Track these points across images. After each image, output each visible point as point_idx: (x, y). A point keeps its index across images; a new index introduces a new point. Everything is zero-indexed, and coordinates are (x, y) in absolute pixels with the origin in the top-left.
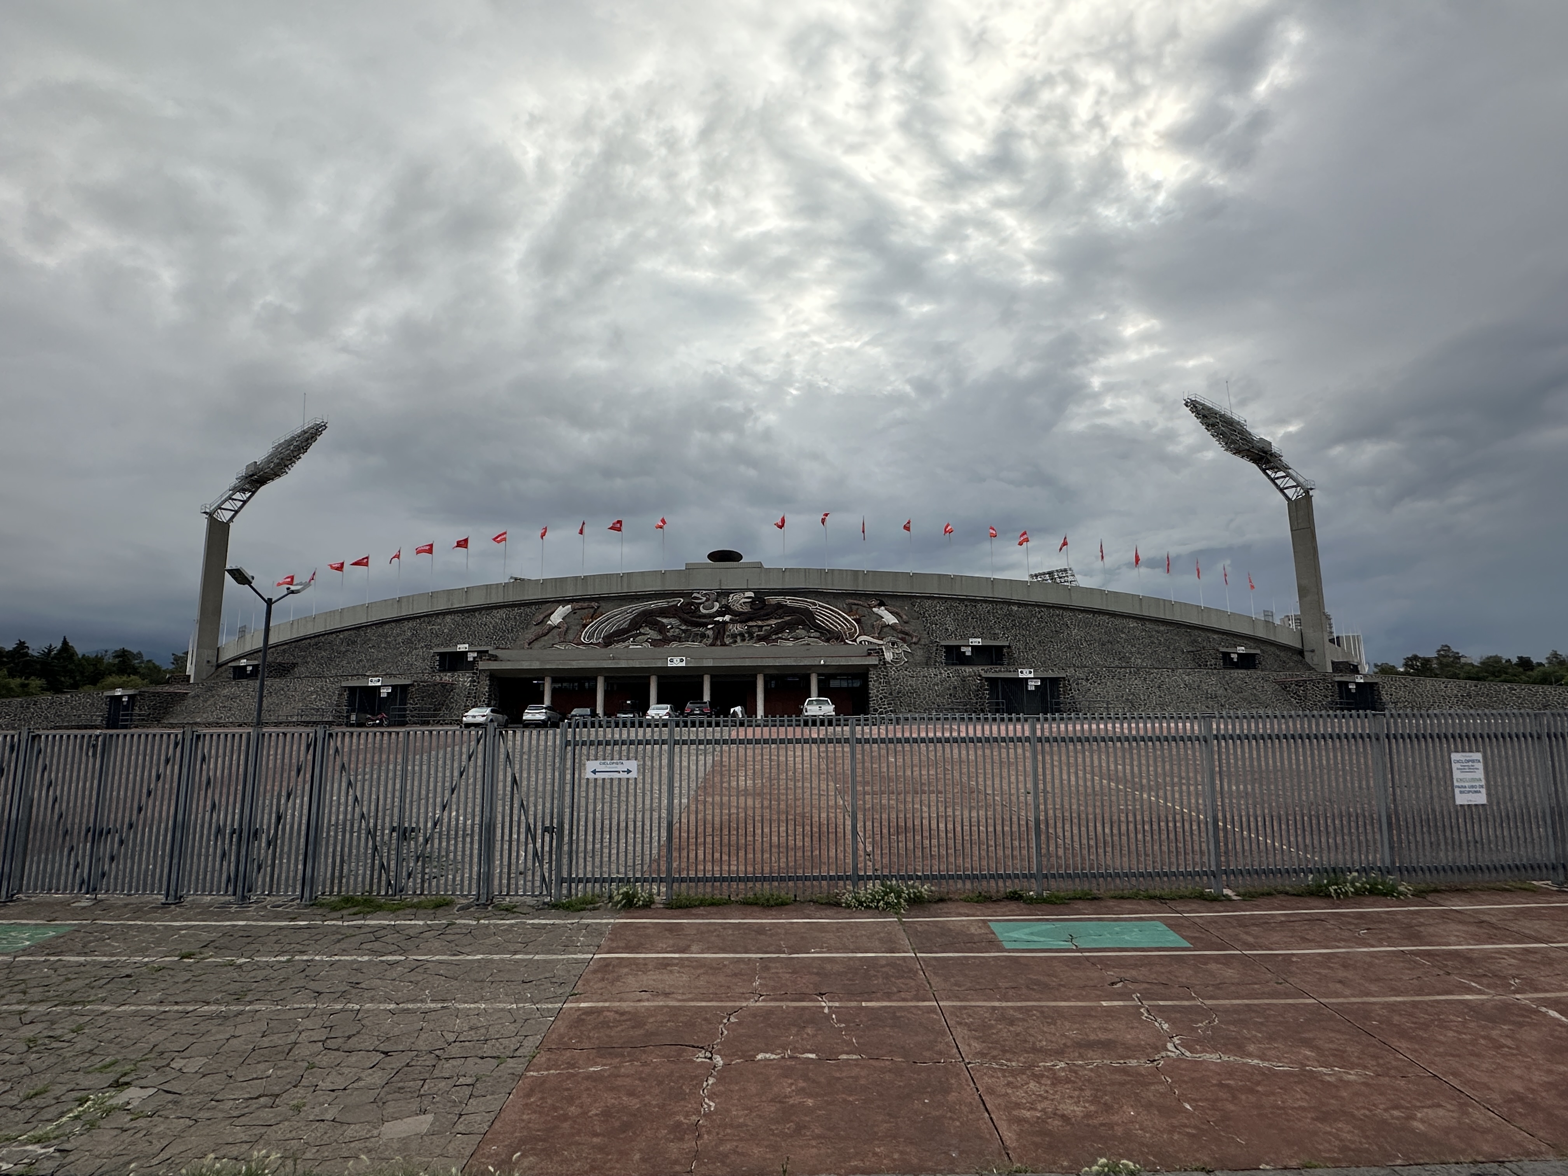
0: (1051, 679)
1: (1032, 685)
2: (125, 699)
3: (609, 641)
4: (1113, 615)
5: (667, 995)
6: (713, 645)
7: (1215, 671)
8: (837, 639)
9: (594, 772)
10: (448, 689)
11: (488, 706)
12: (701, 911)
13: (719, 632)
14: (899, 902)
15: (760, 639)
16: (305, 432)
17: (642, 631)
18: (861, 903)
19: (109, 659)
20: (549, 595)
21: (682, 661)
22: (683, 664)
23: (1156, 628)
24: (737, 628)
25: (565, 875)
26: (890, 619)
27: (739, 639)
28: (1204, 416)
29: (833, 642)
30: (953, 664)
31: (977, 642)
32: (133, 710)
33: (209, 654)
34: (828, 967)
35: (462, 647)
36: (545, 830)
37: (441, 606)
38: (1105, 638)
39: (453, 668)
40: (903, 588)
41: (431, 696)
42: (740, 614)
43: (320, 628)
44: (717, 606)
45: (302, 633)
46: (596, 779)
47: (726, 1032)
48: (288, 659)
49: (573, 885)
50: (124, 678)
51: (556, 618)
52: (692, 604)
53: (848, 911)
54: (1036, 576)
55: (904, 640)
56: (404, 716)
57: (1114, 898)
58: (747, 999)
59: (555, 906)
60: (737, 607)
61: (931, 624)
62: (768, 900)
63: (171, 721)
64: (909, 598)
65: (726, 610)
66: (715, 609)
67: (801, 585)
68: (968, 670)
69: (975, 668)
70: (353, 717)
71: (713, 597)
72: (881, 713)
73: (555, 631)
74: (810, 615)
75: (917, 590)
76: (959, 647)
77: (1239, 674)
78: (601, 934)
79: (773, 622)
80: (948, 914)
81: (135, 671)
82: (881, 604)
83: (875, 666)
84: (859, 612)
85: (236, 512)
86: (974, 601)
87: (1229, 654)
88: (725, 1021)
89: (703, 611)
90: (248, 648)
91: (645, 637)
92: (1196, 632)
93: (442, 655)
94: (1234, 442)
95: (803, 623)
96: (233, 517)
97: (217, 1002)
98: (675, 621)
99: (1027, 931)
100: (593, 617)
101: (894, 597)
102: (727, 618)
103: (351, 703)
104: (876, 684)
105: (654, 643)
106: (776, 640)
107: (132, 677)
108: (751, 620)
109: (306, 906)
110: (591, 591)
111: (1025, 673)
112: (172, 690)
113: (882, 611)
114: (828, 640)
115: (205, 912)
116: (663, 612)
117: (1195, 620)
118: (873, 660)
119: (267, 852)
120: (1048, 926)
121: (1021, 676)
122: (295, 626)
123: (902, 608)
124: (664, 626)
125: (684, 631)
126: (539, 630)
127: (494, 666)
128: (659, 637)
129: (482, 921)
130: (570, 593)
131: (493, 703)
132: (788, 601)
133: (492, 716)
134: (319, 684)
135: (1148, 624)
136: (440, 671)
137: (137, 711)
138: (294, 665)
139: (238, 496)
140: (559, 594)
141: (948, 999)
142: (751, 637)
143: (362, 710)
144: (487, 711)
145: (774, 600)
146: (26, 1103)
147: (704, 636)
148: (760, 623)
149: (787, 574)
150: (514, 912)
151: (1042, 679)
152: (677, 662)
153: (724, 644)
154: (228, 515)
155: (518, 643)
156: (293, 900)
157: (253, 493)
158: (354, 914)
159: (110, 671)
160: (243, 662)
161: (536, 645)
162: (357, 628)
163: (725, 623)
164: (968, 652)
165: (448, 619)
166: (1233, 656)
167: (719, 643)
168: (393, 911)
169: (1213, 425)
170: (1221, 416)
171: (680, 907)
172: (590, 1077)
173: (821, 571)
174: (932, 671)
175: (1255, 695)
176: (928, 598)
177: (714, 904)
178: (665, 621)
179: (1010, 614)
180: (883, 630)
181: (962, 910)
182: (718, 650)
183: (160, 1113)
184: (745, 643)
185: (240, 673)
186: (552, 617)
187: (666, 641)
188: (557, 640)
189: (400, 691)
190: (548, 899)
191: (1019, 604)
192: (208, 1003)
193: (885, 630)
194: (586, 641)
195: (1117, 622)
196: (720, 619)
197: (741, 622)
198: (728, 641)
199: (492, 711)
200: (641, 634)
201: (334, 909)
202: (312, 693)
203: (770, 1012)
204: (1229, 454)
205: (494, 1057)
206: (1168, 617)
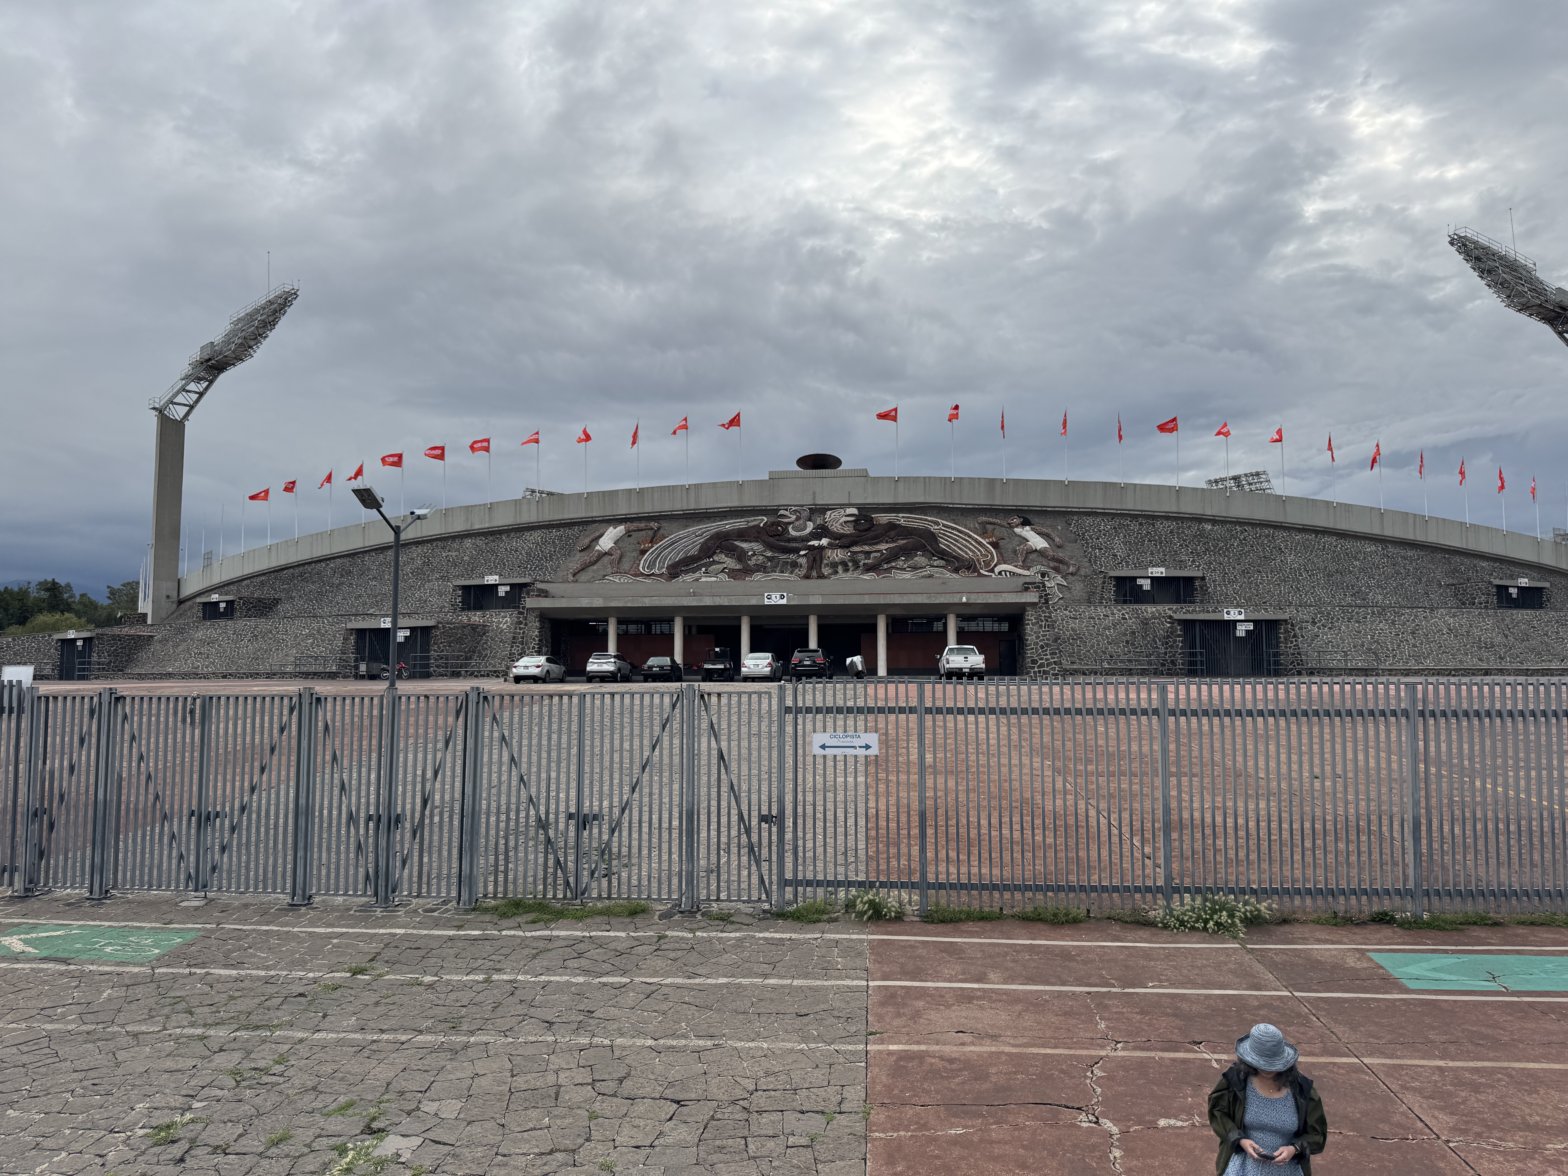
0: (1268, 622)
1: (1241, 630)
2: (80, 643)
3: (675, 571)
4: (1343, 535)
5: (994, 1037)
6: (807, 577)
7: (1491, 612)
8: (968, 568)
9: (823, 747)
10: (478, 631)
11: (539, 653)
12: (970, 926)
13: (814, 560)
14: (1233, 923)
15: (869, 569)
16: (271, 302)
17: (716, 558)
18: (1182, 923)
19: (34, 594)
20: (596, 512)
21: (782, 597)
22: (784, 602)
23: (1403, 552)
24: (838, 555)
25: (789, 875)
26: (1037, 542)
27: (840, 569)
28: (1478, 259)
29: (963, 573)
30: (1125, 602)
31: (1159, 571)
32: (90, 657)
33: (168, 587)
34: (1185, 1006)
35: (491, 579)
36: (763, 819)
37: (458, 526)
38: (1332, 567)
39: (479, 606)
40: (1054, 501)
41: (460, 641)
42: (840, 536)
43: (303, 555)
44: (810, 526)
45: (282, 561)
46: (825, 757)
47: (1099, 1090)
48: (267, 593)
49: (800, 889)
50: (58, 616)
51: (606, 542)
52: (779, 524)
53: (1165, 932)
54: (1216, 482)
55: (1057, 570)
56: (428, 666)
57: (1522, 923)
58: (1103, 1047)
59: (781, 915)
60: (836, 527)
61: (1094, 548)
62: (1055, 915)
63: (137, 671)
64: (1064, 514)
65: (822, 531)
66: (808, 530)
67: (919, 498)
68: (1150, 609)
69: (1160, 608)
70: (363, 668)
71: (806, 514)
72: (1042, 665)
73: (606, 559)
74: (932, 537)
75: (1074, 502)
76: (1134, 579)
77: (1522, 615)
78: (860, 954)
79: (883, 547)
80: (1305, 940)
81: (67, 607)
82: (1025, 523)
83: (1033, 605)
84: (997, 533)
85: (192, 407)
86: (1152, 518)
87: (1507, 587)
88: (1089, 1074)
89: (793, 533)
90: (216, 580)
91: (721, 567)
92: (1458, 559)
93: (466, 588)
94: (1521, 294)
95: (923, 548)
96: (187, 414)
97: (429, 1031)
98: (757, 546)
99: (1424, 965)
100: (652, 541)
101: (1043, 512)
102: (824, 542)
103: (359, 649)
104: (1035, 628)
105: (733, 574)
106: (888, 570)
107: (67, 615)
108: (855, 543)
109: (467, 912)
110: (649, 508)
111: (1233, 614)
112: (132, 632)
113: (1026, 532)
114: (956, 570)
115: (344, 915)
116: (742, 535)
117: (1454, 541)
118: (1031, 597)
119: (412, 845)
120: (1451, 960)
121: (1226, 617)
122: (274, 553)
123: (1054, 528)
124: (744, 552)
125: (770, 559)
126: (586, 557)
127: (545, 603)
128: (738, 567)
129: (698, 934)
130: (622, 509)
131: (544, 649)
132: (902, 519)
133: (548, 666)
134: (315, 625)
135: (1391, 549)
136: (463, 609)
137: (95, 658)
138: (277, 601)
139: (192, 386)
140: (608, 512)
141: (1371, 1055)
142: (856, 566)
143: (373, 658)
144: (542, 660)
145: (883, 518)
146: (274, 1150)
147: (795, 565)
148: (867, 548)
149: (900, 483)
150: (733, 923)
151: (1256, 622)
152: (776, 599)
153: (821, 576)
154: (182, 411)
155: (560, 574)
156: (445, 903)
157: (211, 382)
158: (533, 922)
159: (40, 608)
160: (215, 597)
161: (583, 577)
162: (352, 555)
163: (821, 548)
164: (1146, 584)
165: (468, 543)
166: (1511, 590)
167: (814, 574)
168: (580, 919)
169: (1489, 272)
170: (1501, 258)
171: (942, 922)
172: (955, 1141)
173: (944, 479)
174: (1101, 611)
175: (1547, 644)
176: (1089, 514)
177: (984, 918)
178: (744, 545)
179: (1202, 534)
180: (1029, 556)
181: (1318, 935)
182: (813, 584)
183: (445, 1168)
184: (849, 574)
185: (211, 611)
186: (601, 541)
187: (747, 571)
188: (609, 570)
189: (421, 634)
190: (766, 906)
191: (1214, 521)
192: (421, 1032)
193: (1031, 556)
194: (646, 572)
195: (1348, 544)
196: (815, 543)
197: (841, 547)
198: (826, 571)
199: (548, 660)
200: (715, 562)
201: (504, 916)
202: (308, 636)
203: (1142, 1066)
204: (1512, 313)
205: (817, 1112)
206: (1420, 537)
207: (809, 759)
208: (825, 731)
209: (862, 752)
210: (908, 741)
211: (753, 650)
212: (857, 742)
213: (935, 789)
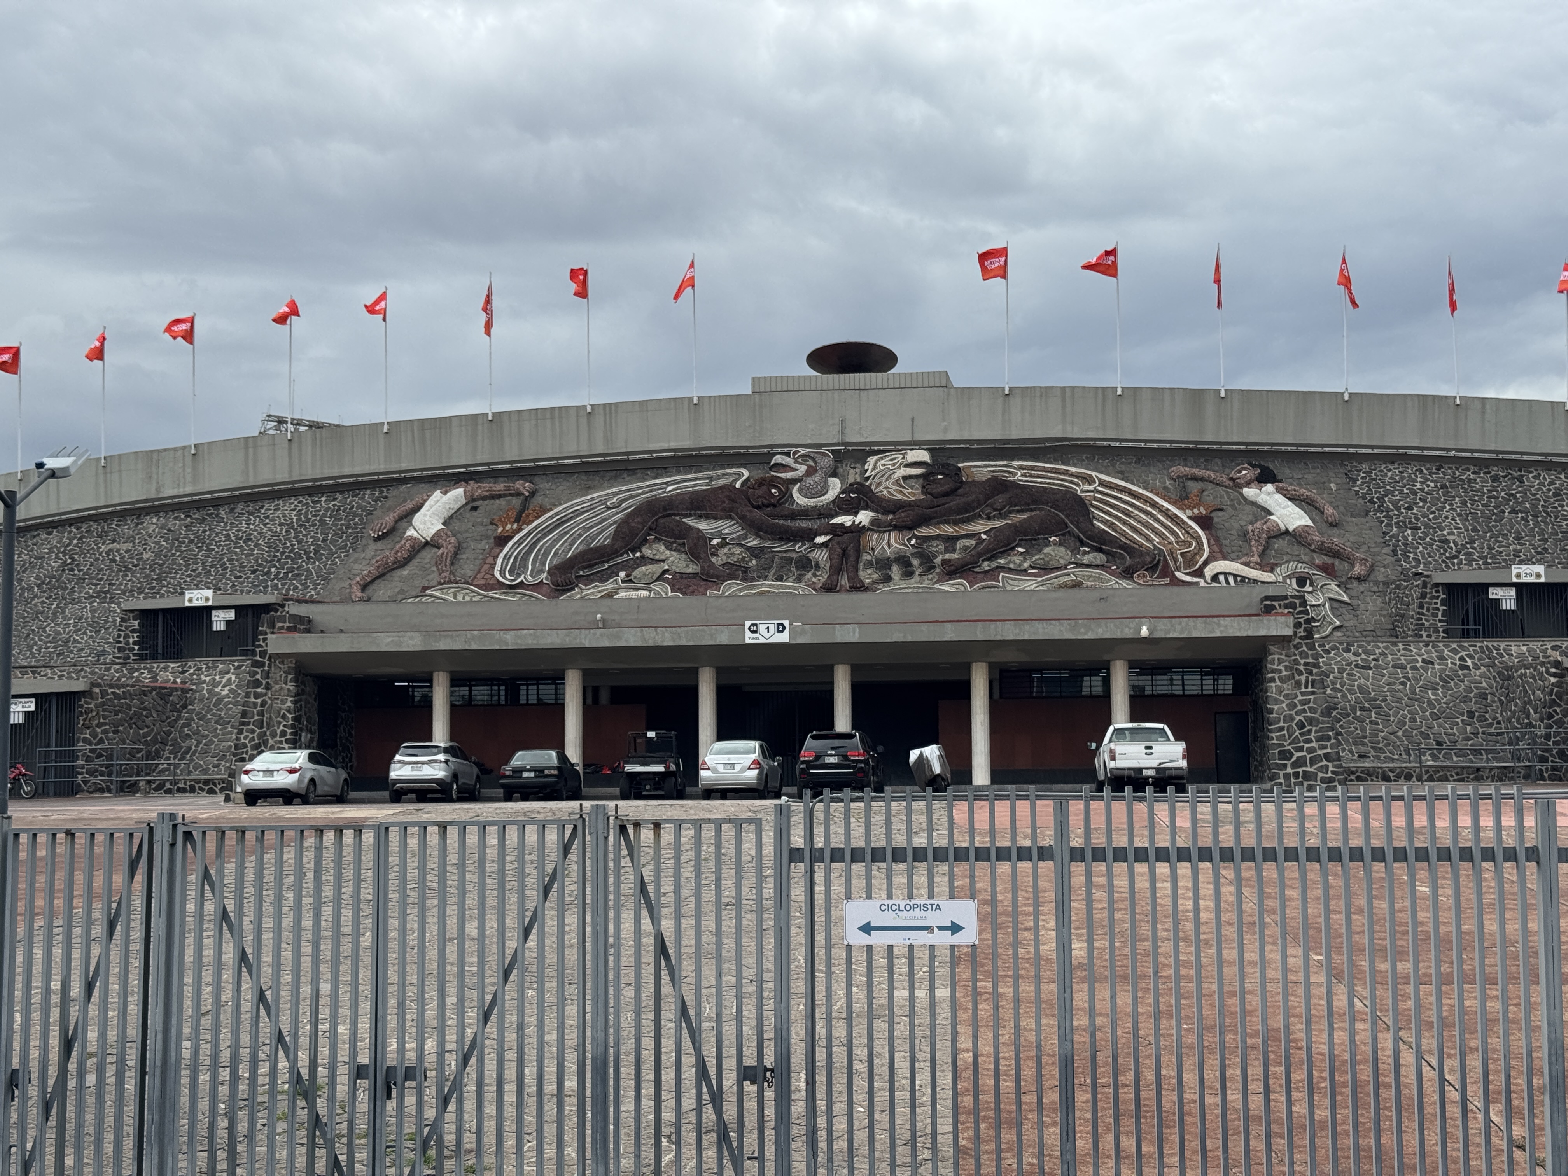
8: (1152, 569)
9: (867, 929)
10: (172, 701)
13: (844, 554)
15: (952, 571)
17: (647, 552)
20: (407, 462)
24: (891, 544)
27: (896, 571)
30: (1465, 634)
31: (1533, 573)
35: (198, 597)
36: (747, 1074)
37: (132, 490)
39: (173, 651)
40: (1321, 434)
41: (136, 720)
42: (895, 507)
44: (835, 487)
46: (870, 948)
51: (427, 522)
52: (773, 482)
55: (1328, 571)
56: (72, 771)
60: (887, 489)
61: (1402, 527)
64: (1341, 460)
66: (831, 495)
67: (1051, 430)
68: (1516, 649)
69: (1535, 645)
71: (827, 462)
72: (1300, 762)
73: (428, 555)
75: (1361, 436)
76: (1485, 587)
79: (981, 527)
82: (1265, 477)
84: (1208, 498)
86: (1517, 465)
89: (801, 500)
91: (656, 569)
93: (147, 616)
95: (1060, 529)
98: (728, 527)
100: (520, 519)
101: (1301, 457)
102: (864, 517)
104: (1287, 687)
105: (682, 583)
106: (992, 574)
108: (925, 521)
110: (512, 451)
114: (1128, 573)
118: (1278, 626)
123: (1322, 487)
124: (702, 539)
125: (755, 553)
126: (387, 552)
127: (307, 644)
128: (692, 569)
130: (458, 457)
132: (1018, 471)
136: (142, 658)
140: (431, 461)
142: (928, 566)
144: (300, 757)
145: (981, 470)
147: (805, 564)
148: (948, 530)
149: (1016, 402)
155: (336, 585)
161: (382, 590)
163: (858, 530)
164: (1507, 599)
165: (152, 524)
167: (844, 581)
173: (1105, 392)
174: (1418, 652)
176: (1392, 459)
178: (703, 526)
182: (842, 602)
184: (914, 582)
186: (418, 519)
188: (434, 577)
189: (57, 708)
196: (845, 520)
197: (896, 528)
198: (867, 576)
200: (645, 560)
207: (839, 954)
208: (869, 897)
209: (947, 938)
210: (1036, 914)
211: (722, 734)
212: (933, 919)
213: (1092, 1013)
